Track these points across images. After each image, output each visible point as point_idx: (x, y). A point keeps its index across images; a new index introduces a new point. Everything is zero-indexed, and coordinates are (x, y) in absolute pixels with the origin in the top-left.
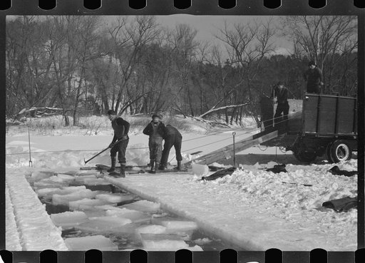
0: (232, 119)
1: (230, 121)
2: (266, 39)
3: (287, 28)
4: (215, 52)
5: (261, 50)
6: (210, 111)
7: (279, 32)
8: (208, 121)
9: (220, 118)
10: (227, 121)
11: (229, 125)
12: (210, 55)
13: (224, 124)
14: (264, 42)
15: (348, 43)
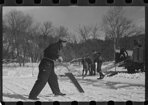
0: (81, 63)
1: (80, 64)
2: (95, 32)
3: (103, 27)
4: (74, 37)
5: (93, 36)
6: (73, 60)
7: (100, 29)
8: (72, 64)
9: (76, 63)
10: (79, 64)
11: (80, 66)
12: (72, 38)
13: (79, 66)
14: (94, 33)
15: (127, 33)
